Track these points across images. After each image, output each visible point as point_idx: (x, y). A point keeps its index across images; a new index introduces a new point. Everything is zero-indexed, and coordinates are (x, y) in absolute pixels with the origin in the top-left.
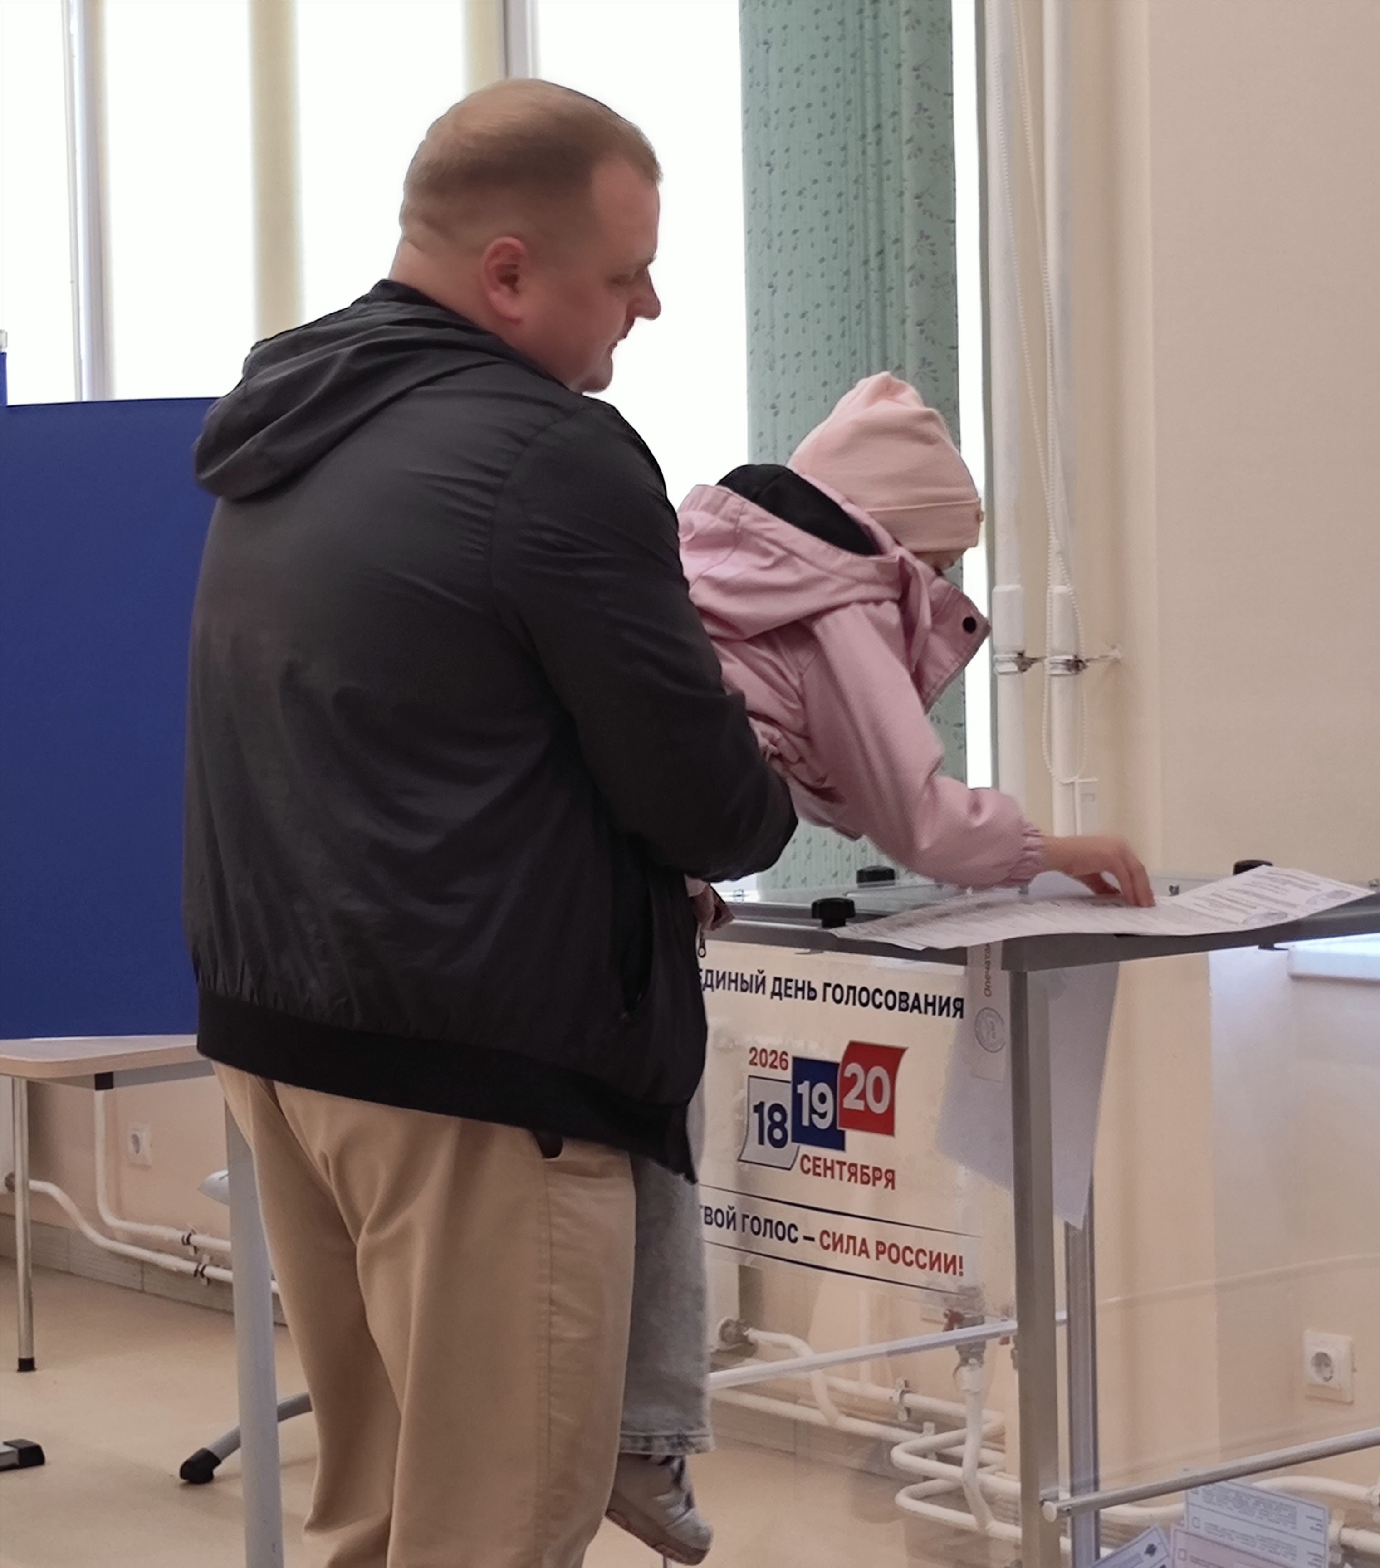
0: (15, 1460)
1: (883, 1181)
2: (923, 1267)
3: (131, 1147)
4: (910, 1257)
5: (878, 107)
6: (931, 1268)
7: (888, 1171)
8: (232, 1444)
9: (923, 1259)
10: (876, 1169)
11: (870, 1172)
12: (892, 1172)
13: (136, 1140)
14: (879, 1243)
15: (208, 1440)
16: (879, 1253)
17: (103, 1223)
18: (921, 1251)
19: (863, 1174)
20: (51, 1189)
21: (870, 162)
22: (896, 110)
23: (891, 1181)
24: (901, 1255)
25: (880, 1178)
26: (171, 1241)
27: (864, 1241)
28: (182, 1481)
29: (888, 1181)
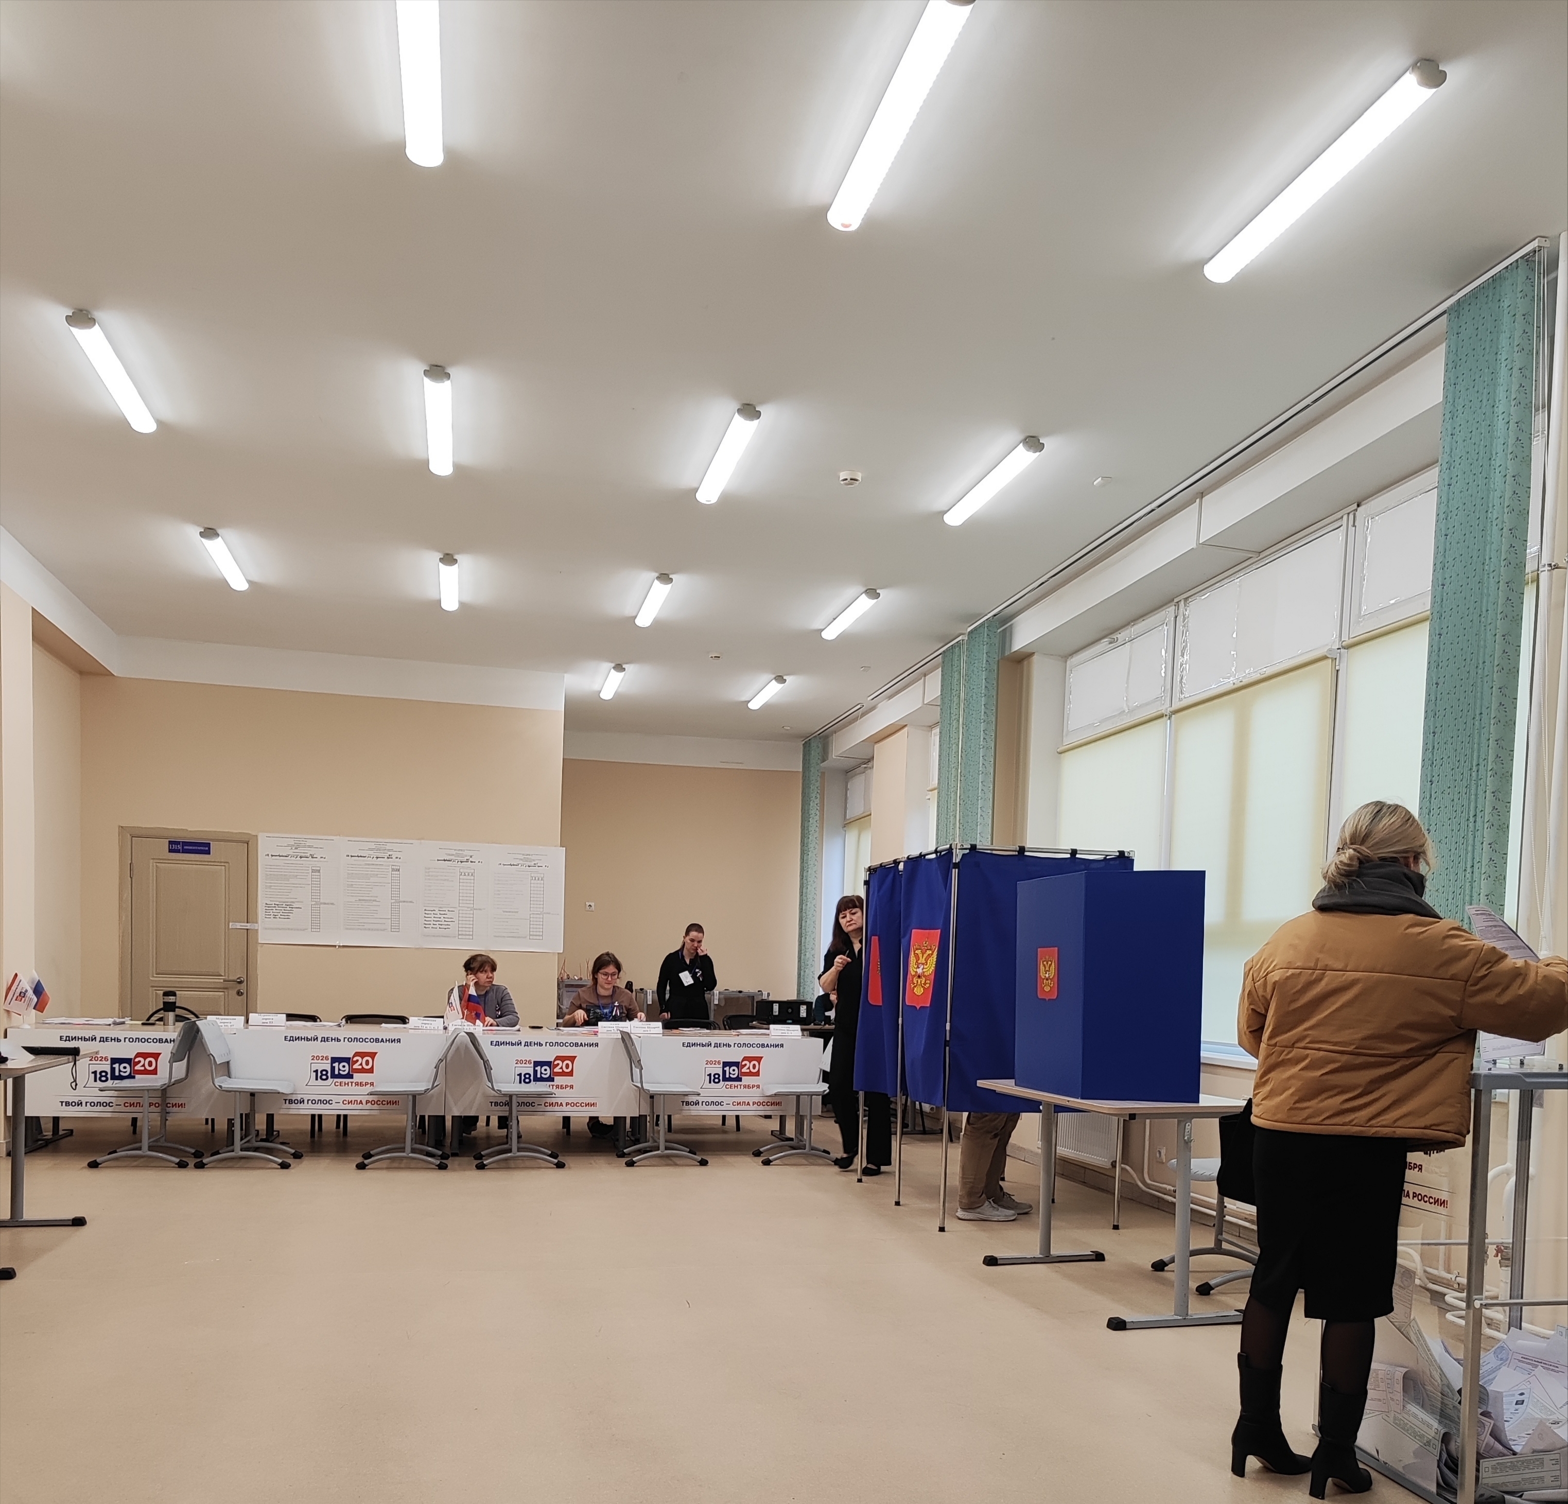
0: (1094, 1257)
1: (1417, 1169)
2: (1431, 1203)
3: (1158, 1155)
4: (1426, 1199)
5: (1479, 757)
6: (1435, 1204)
7: (1420, 1165)
8: (1172, 1260)
9: (1431, 1200)
10: (1415, 1164)
11: (1412, 1165)
12: (1421, 1166)
13: (1160, 1153)
14: (1414, 1193)
15: (1165, 1257)
16: (1414, 1197)
17: (1146, 1182)
18: (1431, 1197)
19: (1409, 1166)
20: (1128, 1168)
21: (1473, 779)
22: (1486, 757)
23: (1420, 1169)
24: (1423, 1198)
25: (1416, 1168)
26: (1170, 1190)
27: (1408, 1192)
28: (1152, 1269)
29: (1419, 1169)
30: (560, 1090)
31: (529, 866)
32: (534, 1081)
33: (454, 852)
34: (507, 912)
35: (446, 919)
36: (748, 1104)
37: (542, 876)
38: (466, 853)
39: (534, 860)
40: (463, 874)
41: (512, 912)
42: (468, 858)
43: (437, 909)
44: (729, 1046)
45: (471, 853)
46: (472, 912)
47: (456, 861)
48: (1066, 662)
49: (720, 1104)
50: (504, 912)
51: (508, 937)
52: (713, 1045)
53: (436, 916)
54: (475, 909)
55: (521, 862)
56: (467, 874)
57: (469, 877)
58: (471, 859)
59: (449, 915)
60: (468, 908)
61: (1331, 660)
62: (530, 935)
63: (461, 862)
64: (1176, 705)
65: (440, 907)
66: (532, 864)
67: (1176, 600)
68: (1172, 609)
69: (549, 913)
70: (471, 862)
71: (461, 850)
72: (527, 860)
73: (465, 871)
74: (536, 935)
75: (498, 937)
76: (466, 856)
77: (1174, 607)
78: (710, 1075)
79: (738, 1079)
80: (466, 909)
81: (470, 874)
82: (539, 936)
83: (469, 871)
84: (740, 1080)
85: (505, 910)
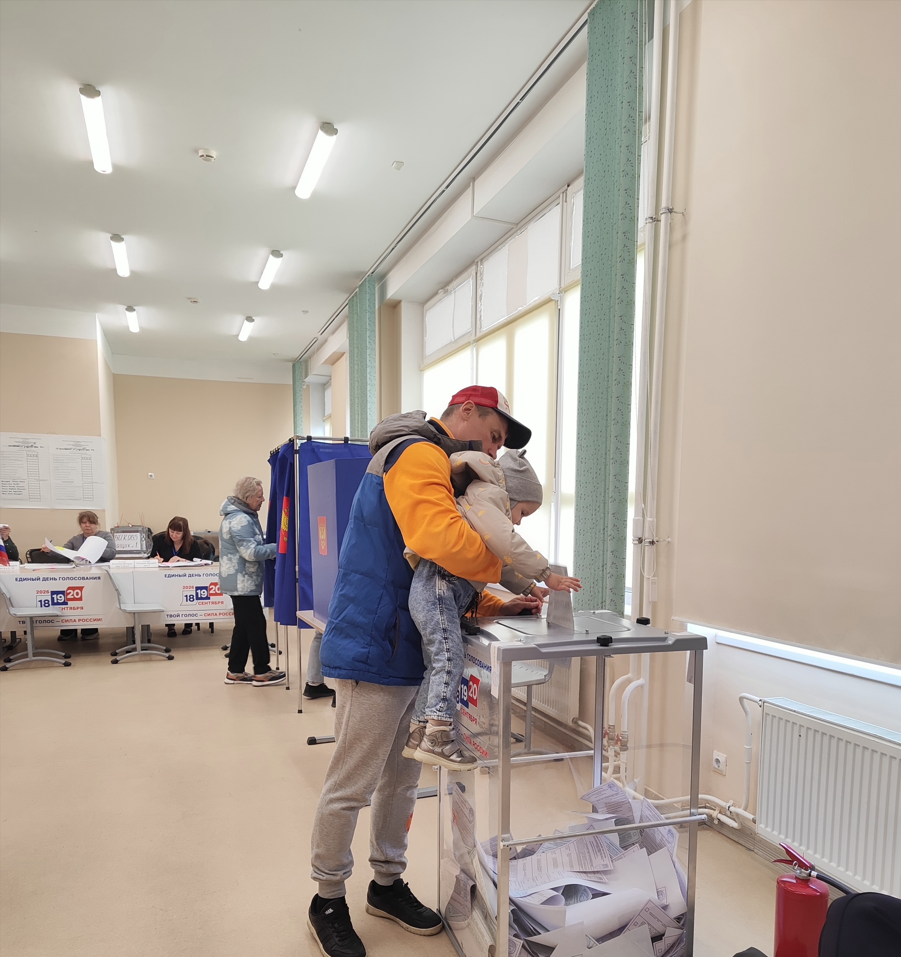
30: (73, 610)
31: (79, 450)
32: (52, 605)
33: (21, 440)
34: (65, 482)
35: (19, 488)
36: (216, 614)
37: (90, 456)
38: (30, 441)
39: (83, 446)
40: (29, 456)
41: (69, 482)
42: (32, 444)
43: (11, 481)
44: (200, 576)
45: (34, 441)
46: (38, 482)
47: (24, 446)
48: (423, 307)
49: (195, 615)
50: (63, 482)
51: (67, 499)
52: (188, 576)
53: (11, 485)
54: (40, 480)
55: (73, 447)
56: (32, 456)
57: (34, 458)
58: (35, 445)
59: (21, 484)
60: (35, 479)
61: (554, 302)
62: (84, 498)
63: (27, 447)
64: (479, 335)
65: (14, 479)
66: (81, 448)
67: (476, 261)
68: (474, 267)
69: (97, 483)
70: (35, 447)
71: (27, 439)
72: (77, 445)
73: (31, 453)
74: (88, 498)
75: (60, 499)
76: (31, 443)
77: (475, 266)
78: (186, 596)
79: (208, 598)
80: (34, 480)
81: (35, 456)
82: (90, 498)
83: (34, 453)
84: (209, 598)
85: (63, 481)
